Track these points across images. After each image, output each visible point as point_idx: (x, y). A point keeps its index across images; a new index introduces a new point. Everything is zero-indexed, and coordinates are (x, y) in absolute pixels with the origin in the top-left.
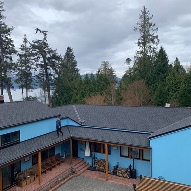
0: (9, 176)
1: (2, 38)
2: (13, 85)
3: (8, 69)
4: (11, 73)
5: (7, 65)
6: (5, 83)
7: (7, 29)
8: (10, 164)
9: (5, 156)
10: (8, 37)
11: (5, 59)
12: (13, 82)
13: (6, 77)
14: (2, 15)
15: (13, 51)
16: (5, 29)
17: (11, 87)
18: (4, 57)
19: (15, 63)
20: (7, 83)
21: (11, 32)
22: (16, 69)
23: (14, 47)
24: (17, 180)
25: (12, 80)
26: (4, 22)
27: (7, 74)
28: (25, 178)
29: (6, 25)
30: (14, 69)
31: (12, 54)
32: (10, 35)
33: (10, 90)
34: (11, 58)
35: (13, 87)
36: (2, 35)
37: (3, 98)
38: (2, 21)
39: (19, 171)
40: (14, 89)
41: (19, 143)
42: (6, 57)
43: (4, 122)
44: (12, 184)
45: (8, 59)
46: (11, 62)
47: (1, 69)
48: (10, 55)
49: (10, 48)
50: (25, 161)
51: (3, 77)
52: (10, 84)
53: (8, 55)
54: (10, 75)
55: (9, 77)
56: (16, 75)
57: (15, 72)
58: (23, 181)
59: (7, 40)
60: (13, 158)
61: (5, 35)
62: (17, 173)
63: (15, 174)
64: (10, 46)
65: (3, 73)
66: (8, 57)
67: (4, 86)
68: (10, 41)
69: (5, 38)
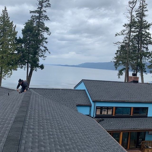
0: (135, 140)
1: (143, 32)
2: (146, 70)
3: (144, 57)
4: (145, 60)
5: (143, 54)
6: (140, 67)
7: (147, 25)
8: (137, 131)
9: (135, 124)
10: (147, 31)
11: (142, 49)
12: (146, 67)
13: (141, 63)
14: (145, 14)
15: (150, 42)
16: (146, 25)
17: (144, 71)
18: (142, 47)
19: (150, 52)
20: (142, 67)
21: (150, 27)
22: (150, 57)
23: (151, 39)
24: (140, 146)
25: (145, 66)
26: (146, 20)
27: (142, 61)
28: (147, 147)
29: (147, 22)
30: (148, 57)
31: (148, 45)
32: (149, 29)
33: (143, 73)
34: (147, 48)
35: (145, 72)
36: (143, 30)
37: (138, 79)
38: (144, 19)
39: (144, 139)
40: (146, 73)
41: (147, 117)
42: (143, 47)
43: (137, 97)
44: (136, 147)
45: (145, 49)
46: (146, 51)
47: (138, 56)
48: (147, 45)
49: (148, 40)
50: (149, 133)
51: (139, 63)
52: (143, 69)
53: (145, 46)
54: (145, 61)
55: (144, 63)
56: (150, 62)
57: (149, 60)
58: (146, 149)
59: (146, 34)
60: (140, 127)
61: (145, 30)
62: (141, 140)
63: (140, 141)
64: (148, 38)
65: (139, 60)
66: (145, 47)
67: (138, 70)
68: (149, 34)
69: (145, 32)
